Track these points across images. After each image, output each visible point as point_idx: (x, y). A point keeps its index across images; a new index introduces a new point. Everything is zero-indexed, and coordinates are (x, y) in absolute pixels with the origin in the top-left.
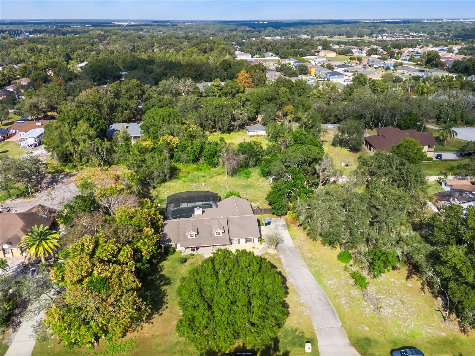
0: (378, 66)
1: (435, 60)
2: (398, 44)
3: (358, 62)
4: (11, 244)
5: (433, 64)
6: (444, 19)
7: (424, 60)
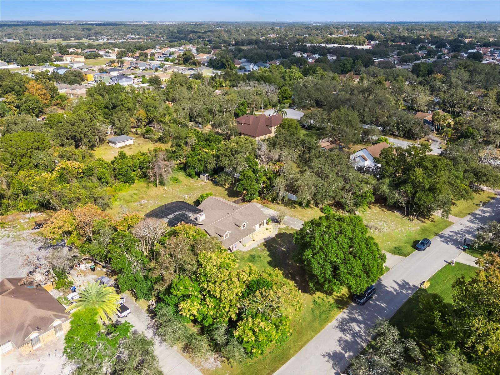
0: (144, 68)
1: (192, 59)
2: (140, 46)
3: (120, 65)
4: (38, 328)
5: (191, 63)
6: (144, 22)
7: (182, 60)
